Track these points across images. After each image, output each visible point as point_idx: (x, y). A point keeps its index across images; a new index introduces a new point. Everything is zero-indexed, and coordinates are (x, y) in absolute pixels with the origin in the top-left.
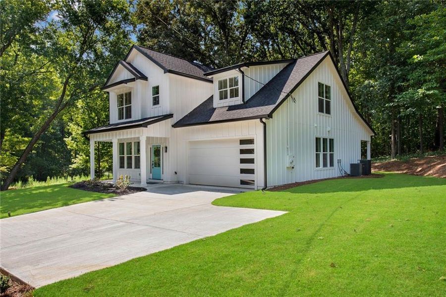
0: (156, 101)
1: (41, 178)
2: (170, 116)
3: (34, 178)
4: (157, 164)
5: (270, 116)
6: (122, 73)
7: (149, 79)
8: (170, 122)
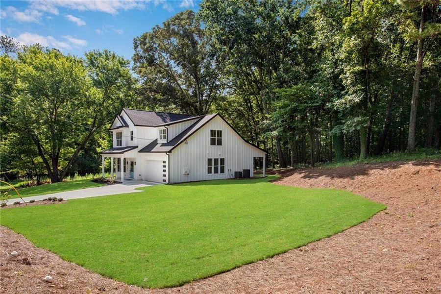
0: (132, 139)
1: (82, 174)
2: (137, 147)
3: (79, 174)
4: (132, 170)
5: (170, 151)
6: (118, 123)
7: (130, 126)
8: (136, 150)
